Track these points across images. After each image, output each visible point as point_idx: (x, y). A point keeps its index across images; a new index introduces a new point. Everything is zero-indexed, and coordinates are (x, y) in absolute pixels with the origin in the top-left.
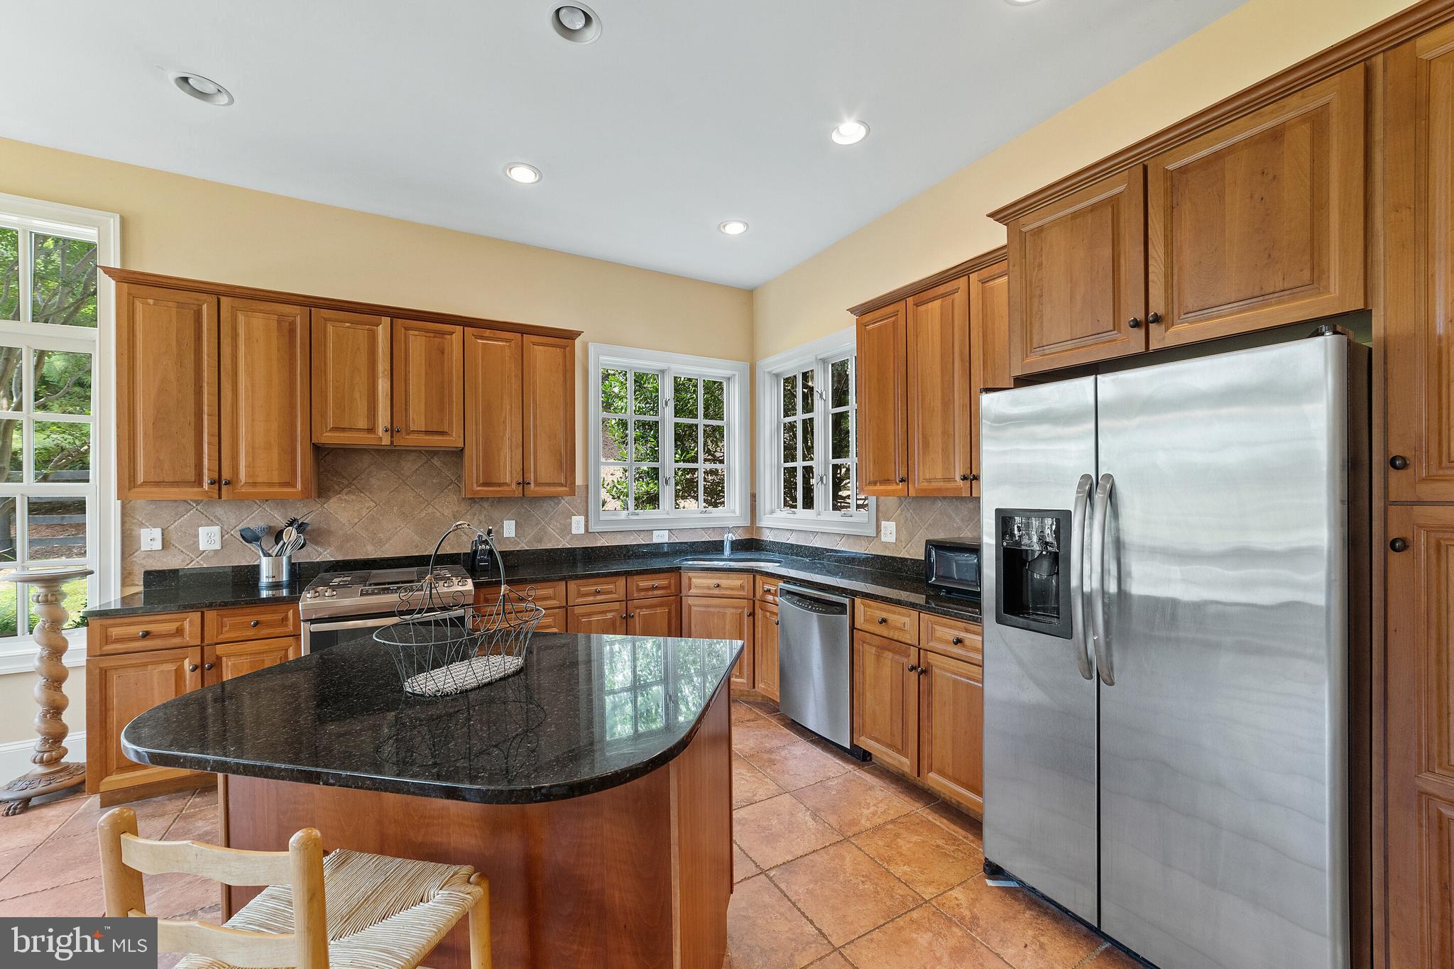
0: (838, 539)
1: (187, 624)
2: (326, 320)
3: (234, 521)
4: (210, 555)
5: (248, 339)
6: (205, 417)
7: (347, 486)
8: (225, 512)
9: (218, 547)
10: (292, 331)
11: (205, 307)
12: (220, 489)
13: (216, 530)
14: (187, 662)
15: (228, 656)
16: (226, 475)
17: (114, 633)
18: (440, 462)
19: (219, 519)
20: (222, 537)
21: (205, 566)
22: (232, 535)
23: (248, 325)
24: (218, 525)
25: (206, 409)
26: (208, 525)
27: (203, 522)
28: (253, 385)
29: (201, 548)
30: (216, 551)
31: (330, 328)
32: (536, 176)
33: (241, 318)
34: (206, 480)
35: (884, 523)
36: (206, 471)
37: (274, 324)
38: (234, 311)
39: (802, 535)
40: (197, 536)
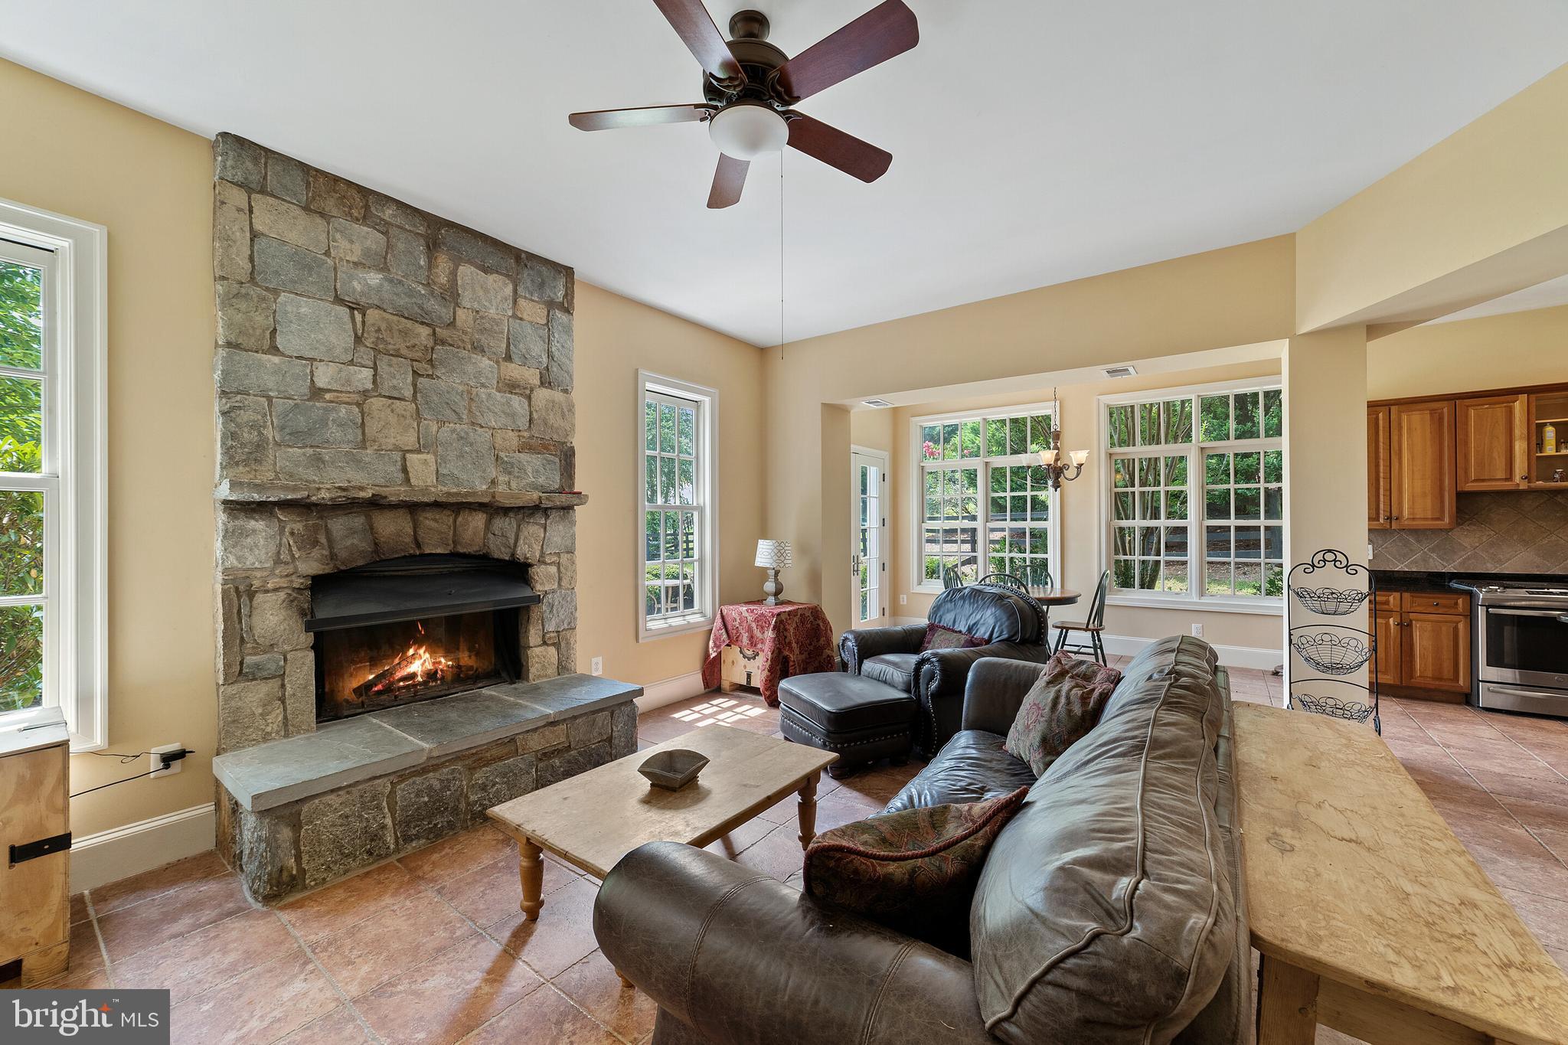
1: (1391, 599)
2: (1468, 406)
5: (1409, 429)
6: (1381, 480)
7: (1468, 520)
10: (1441, 419)
11: (1381, 415)
12: (1391, 523)
14: (1391, 620)
15: (1417, 620)
16: (1395, 514)
23: (1409, 422)
25: (1382, 475)
28: (1413, 458)
31: (1472, 412)
33: (1405, 417)
34: (1382, 516)
36: (1381, 512)
37: (1428, 417)
38: (1400, 412)
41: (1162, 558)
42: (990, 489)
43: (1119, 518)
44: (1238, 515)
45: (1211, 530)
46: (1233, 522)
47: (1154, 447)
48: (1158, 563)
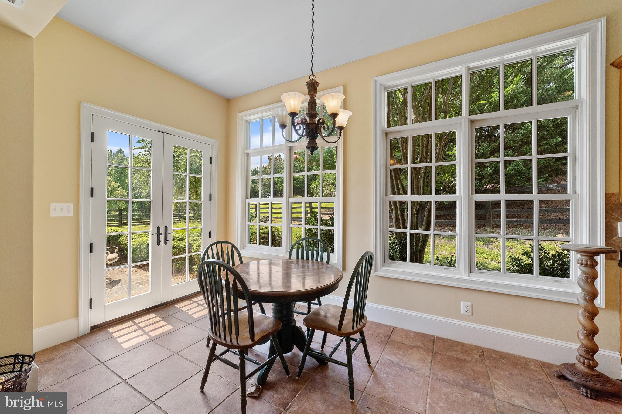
41: (432, 232)
42: (293, 169)
43: (394, 193)
44: (508, 191)
45: (480, 205)
46: (503, 197)
47: (426, 124)
48: (426, 236)
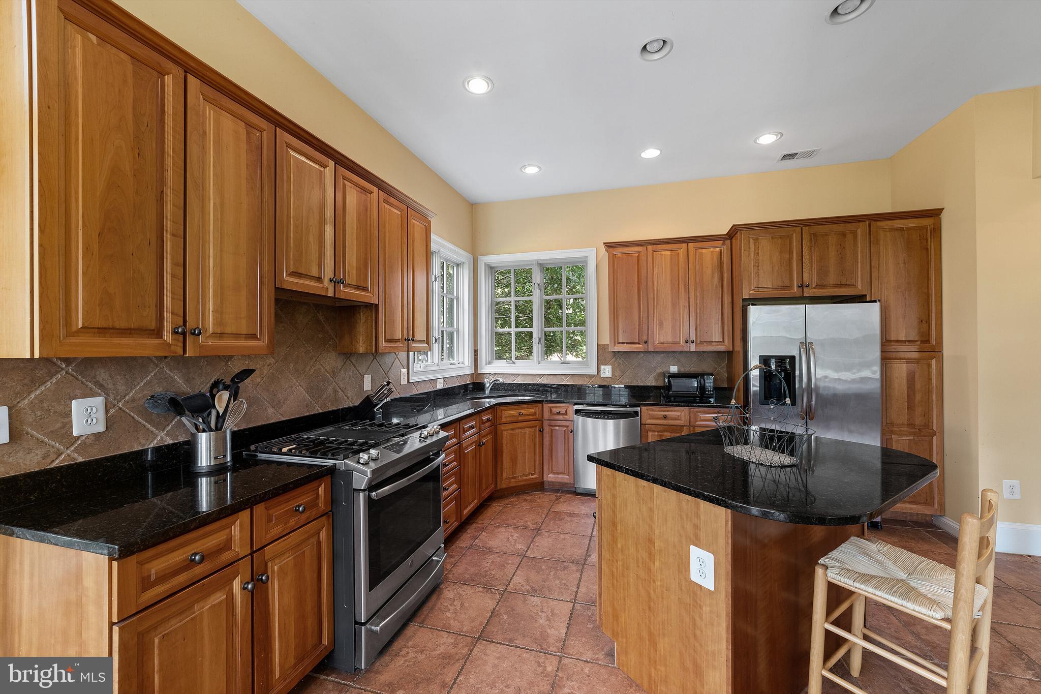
0: (563, 377)
1: (236, 529)
3: (124, 387)
4: (88, 442)
8: (111, 375)
9: (101, 428)
12: (185, 341)
13: (98, 402)
16: (191, 321)
17: (153, 571)
18: (323, 317)
19: (101, 387)
20: (107, 411)
21: (81, 459)
22: (120, 409)
24: (100, 395)
26: (85, 396)
27: (78, 392)
29: (75, 433)
30: (98, 436)
32: (488, 86)
34: (167, 327)
35: (602, 367)
36: (168, 315)
39: (529, 377)
40: (68, 414)
